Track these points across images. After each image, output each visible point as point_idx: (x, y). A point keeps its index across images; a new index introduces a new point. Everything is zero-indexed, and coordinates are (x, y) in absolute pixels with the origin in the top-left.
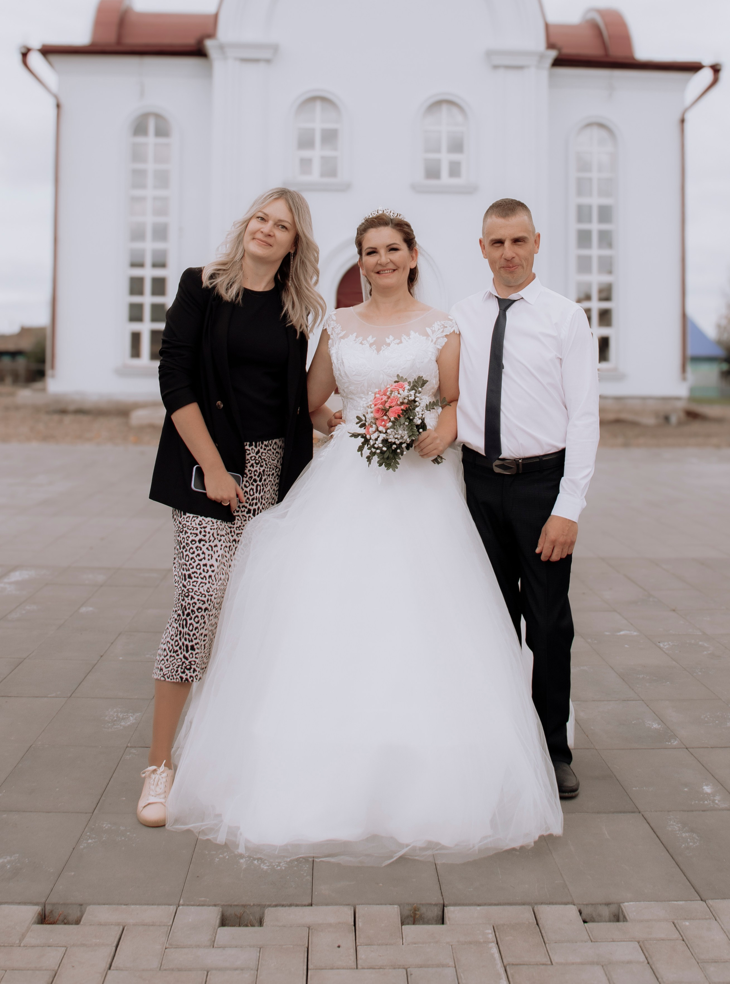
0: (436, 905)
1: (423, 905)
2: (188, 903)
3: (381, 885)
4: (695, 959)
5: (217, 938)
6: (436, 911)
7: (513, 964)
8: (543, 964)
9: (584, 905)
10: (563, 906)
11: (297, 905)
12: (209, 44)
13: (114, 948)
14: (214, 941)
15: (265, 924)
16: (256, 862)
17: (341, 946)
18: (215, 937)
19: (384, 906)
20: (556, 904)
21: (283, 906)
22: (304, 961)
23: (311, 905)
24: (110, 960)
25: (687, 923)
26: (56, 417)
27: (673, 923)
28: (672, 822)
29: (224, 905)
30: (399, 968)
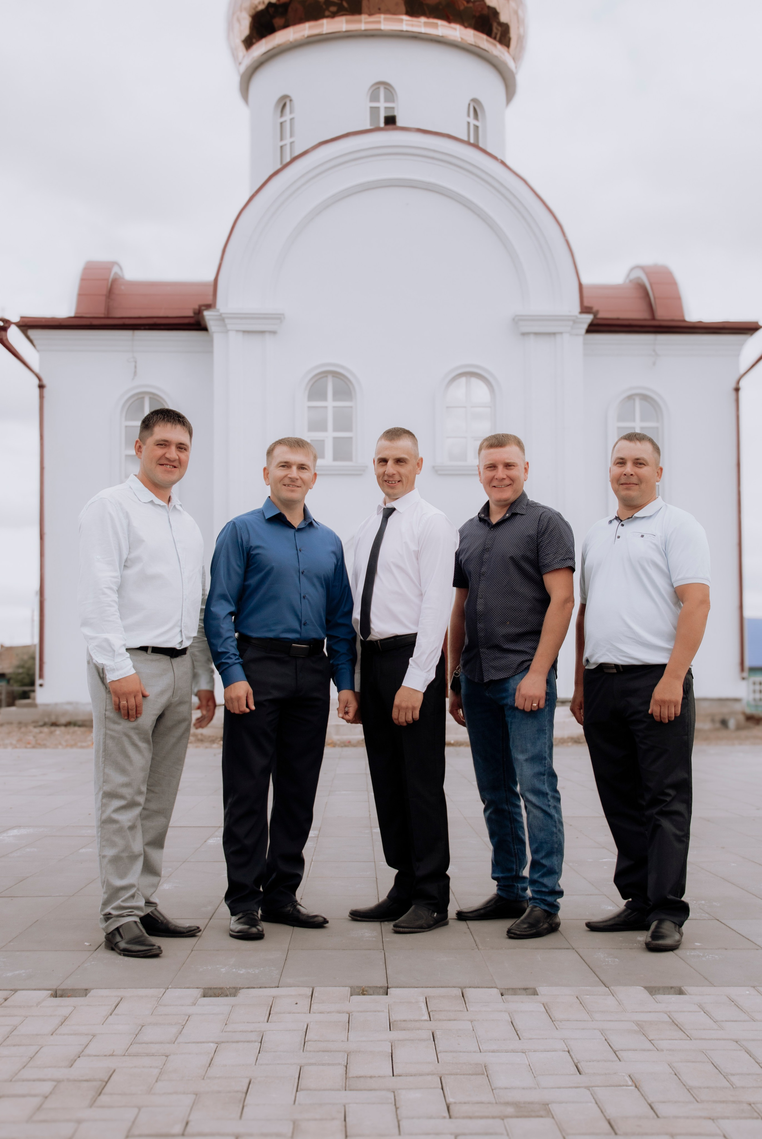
0: (381, 987)
1: (370, 987)
2: (175, 987)
3: (338, 979)
4: (587, 1011)
5: (198, 1002)
6: (381, 991)
7: (435, 1011)
8: (460, 1011)
9: (505, 989)
10: (487, 989)
11: (265, 987)
12: (207, 314)
13: (113, 1007)
14: (195, 1004)
15: (238, 996)
16: (234, 970)
17: (298, 1003)
18: (196, 1002)
19: (338, 988)
20: (482, 987)
21: (254, 988)
22: (267, 1010)
23: (278, 987)
24: (110, 1011)
25: (588, 996)
26: (46, 730)
27: (577, 997)
28: (599, 954)
29: (205, 988)
30: (343, 1013)
